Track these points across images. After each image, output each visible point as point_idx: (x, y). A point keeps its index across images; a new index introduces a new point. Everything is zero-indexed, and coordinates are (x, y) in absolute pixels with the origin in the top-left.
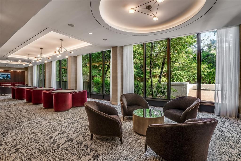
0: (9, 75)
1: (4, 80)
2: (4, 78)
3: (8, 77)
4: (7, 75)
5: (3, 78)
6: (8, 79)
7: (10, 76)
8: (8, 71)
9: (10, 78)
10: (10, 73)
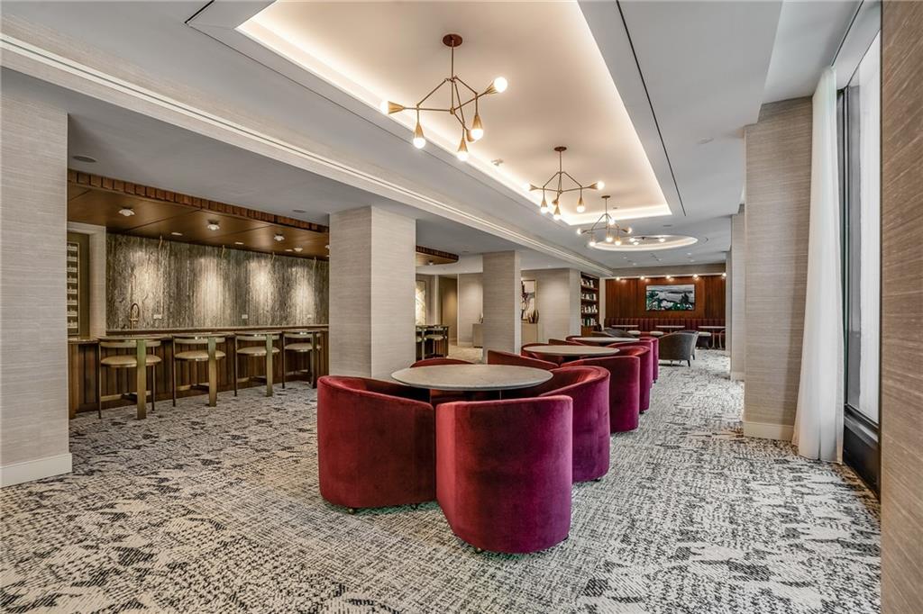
0: (691, 292)
1: (675, 309)
2: (676, 303)
3: (685, 299)
4: (685, 292)
5: (672, 304)
6: (687, 309)
7: (692, 295)
8: (687, 280)
9: (691, 304)
10: (693, 286)
